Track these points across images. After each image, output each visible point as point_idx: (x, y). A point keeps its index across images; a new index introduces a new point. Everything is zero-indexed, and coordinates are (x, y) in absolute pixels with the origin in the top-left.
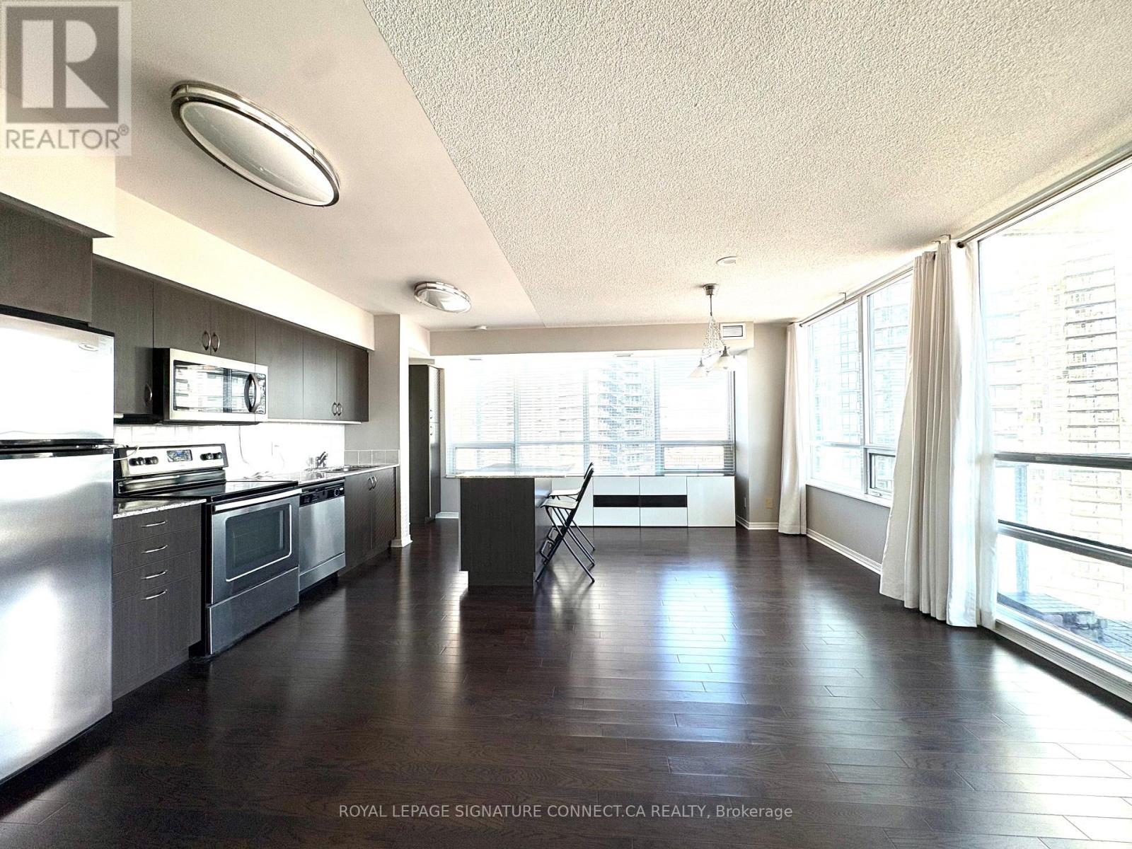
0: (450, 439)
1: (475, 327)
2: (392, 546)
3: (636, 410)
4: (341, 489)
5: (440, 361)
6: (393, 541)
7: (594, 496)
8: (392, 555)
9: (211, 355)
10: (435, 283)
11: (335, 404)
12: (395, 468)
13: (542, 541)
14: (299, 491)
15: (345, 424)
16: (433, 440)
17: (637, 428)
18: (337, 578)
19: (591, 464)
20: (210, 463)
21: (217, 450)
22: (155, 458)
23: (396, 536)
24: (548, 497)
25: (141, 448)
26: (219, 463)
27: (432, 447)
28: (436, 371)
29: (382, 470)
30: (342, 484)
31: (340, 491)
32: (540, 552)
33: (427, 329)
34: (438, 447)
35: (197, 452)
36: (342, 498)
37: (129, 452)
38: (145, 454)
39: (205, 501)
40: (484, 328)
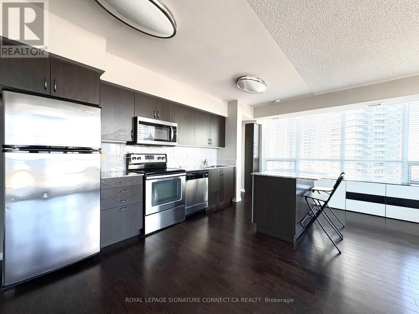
0: (264, 156)
1: (274, 101)
2: (233, 201)
3: (382, 146)
4: (207, 174)
5: (259, 121)
6: (233, 199)
7: (346, 192)
8: (232, 204)
9: (156, 119)
10: (245, 76)
11: (209, 139)
12: (234, 167)
13: (304, 216)
14: (185, 174)
15: (217, 148)
16: (255, 156)
17: (382, 156)
18: (205, 211)
19: (343, 173)
20: (161, 161)
21: (164, 156)
22: (140, 158)
23: (234, 196)
24: (310, 190)
25: (136, 154)
26: (164, 161)
27: (254, 160)
28: (258, 126)
29: (228, 167)
30: (207, 173)
31: (206, 175)
32: (301, 223)
33: (252, 106)
34: (258, 160)
35: (156, 157)
36: (207, 179)
37: (132, 155)
38: (137, 156)
39: (143, 174)
40: (279, 101)
